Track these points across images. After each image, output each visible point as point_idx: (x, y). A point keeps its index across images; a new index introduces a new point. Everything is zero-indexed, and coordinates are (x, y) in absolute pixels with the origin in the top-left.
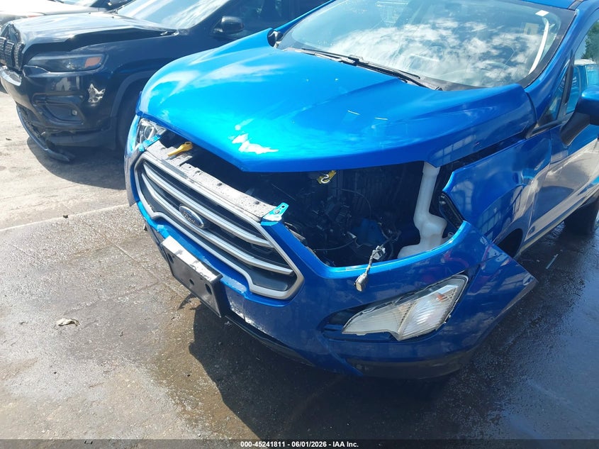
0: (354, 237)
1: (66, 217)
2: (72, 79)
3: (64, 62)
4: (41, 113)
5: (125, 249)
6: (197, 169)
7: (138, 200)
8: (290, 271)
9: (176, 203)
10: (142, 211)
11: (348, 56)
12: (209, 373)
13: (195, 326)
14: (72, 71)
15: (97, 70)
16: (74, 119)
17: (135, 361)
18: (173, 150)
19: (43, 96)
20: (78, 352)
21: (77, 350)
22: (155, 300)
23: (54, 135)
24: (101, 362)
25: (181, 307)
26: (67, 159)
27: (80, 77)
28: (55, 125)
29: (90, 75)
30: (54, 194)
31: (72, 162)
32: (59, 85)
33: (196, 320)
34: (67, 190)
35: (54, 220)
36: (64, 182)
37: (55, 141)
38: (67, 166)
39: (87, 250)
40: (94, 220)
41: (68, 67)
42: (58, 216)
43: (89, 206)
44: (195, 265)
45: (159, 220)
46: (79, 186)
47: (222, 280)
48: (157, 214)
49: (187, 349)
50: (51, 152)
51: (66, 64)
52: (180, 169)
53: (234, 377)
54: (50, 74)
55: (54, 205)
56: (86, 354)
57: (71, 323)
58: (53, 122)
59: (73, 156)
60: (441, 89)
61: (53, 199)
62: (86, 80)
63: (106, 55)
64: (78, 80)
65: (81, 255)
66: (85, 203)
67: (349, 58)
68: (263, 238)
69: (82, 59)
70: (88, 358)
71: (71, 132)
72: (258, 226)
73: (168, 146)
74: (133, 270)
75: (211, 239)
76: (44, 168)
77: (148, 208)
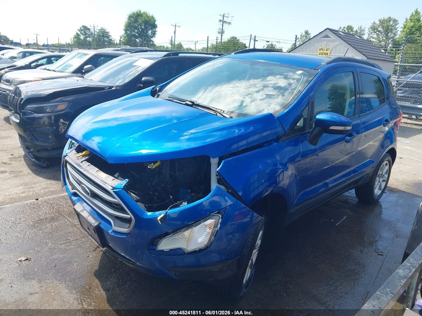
0: (171, 197)
1: (37, 199)
2: (49, 118)
3: (45, 108)
4: (30, 138)
5: (68, 217)
6: (89, 164)
7: (66, 184)
8: (130, 216)
9: (80, 183)
10: (67, 190)
11: (190, 100)
12: (102, 287)
13: (100, 261)
14: (50, 113)
15: (63, 112)
16: (50, 141)
17: (59, 280)
18: (80, 154)
19: (32, 128)
20: (27, 276)
21: (27, 274)
22: (80, 246)
23: (38, 151)
24: (40, 281)
25: (95, 250)
26: (45, 166)
27: (55, 116)
28: (38, 145)
29: (60, 115)
30: (33, 186)
31: (48, 167)
32: (42, 121)
33: (102, 257)
34: (42, 184)
35: (30, 201)
36: (41, 179)
37: (38, 155)
38: (45, 170)
39: (46, 218)
40: (54, 201)
41: (48, 110)
42: (32, 199)
43: (53, 193)
44: (88, 218)
45: (75, 194)
46: (49, 182)
47: (100, 225)
48: (74, 191)
49: (93, 273)
50: (36, 162)
51: (47, 109)
52: (81, 164)
53: (117, 289)
54: (36, 115)
55: (31, 193)
56: (32, 277)
57: (27, 259)
58: (36, 143)
59: (49, 163)
60: (232, 117)
61: (32, 190)
62: (57, 118)
63: (70, 103)
64: (53, 118)
65: (41, 221)
66: (50, 191)
67: (190, 102)
68: (114, 198)
69: (55, 105)
70: (32, 279)
71: (49, 148)
72: (111, 192)
73: (78, 153)
74: (70, 229)
75: (95, 202)
76: (30, 171)
77: (70, 187)
